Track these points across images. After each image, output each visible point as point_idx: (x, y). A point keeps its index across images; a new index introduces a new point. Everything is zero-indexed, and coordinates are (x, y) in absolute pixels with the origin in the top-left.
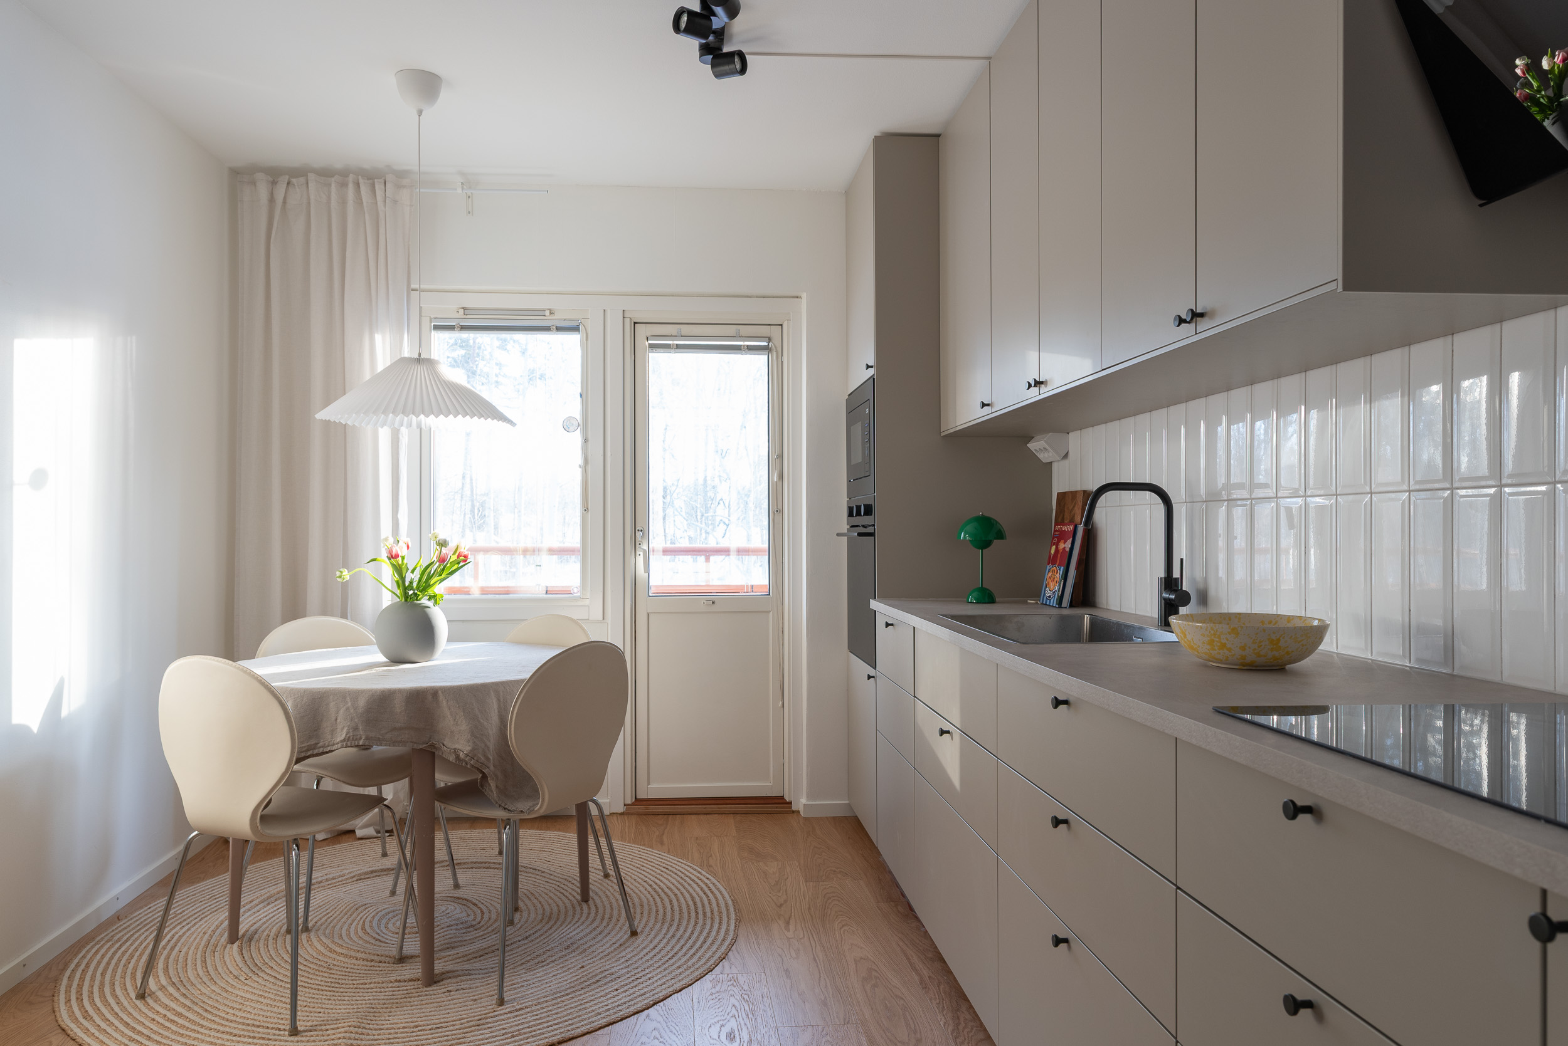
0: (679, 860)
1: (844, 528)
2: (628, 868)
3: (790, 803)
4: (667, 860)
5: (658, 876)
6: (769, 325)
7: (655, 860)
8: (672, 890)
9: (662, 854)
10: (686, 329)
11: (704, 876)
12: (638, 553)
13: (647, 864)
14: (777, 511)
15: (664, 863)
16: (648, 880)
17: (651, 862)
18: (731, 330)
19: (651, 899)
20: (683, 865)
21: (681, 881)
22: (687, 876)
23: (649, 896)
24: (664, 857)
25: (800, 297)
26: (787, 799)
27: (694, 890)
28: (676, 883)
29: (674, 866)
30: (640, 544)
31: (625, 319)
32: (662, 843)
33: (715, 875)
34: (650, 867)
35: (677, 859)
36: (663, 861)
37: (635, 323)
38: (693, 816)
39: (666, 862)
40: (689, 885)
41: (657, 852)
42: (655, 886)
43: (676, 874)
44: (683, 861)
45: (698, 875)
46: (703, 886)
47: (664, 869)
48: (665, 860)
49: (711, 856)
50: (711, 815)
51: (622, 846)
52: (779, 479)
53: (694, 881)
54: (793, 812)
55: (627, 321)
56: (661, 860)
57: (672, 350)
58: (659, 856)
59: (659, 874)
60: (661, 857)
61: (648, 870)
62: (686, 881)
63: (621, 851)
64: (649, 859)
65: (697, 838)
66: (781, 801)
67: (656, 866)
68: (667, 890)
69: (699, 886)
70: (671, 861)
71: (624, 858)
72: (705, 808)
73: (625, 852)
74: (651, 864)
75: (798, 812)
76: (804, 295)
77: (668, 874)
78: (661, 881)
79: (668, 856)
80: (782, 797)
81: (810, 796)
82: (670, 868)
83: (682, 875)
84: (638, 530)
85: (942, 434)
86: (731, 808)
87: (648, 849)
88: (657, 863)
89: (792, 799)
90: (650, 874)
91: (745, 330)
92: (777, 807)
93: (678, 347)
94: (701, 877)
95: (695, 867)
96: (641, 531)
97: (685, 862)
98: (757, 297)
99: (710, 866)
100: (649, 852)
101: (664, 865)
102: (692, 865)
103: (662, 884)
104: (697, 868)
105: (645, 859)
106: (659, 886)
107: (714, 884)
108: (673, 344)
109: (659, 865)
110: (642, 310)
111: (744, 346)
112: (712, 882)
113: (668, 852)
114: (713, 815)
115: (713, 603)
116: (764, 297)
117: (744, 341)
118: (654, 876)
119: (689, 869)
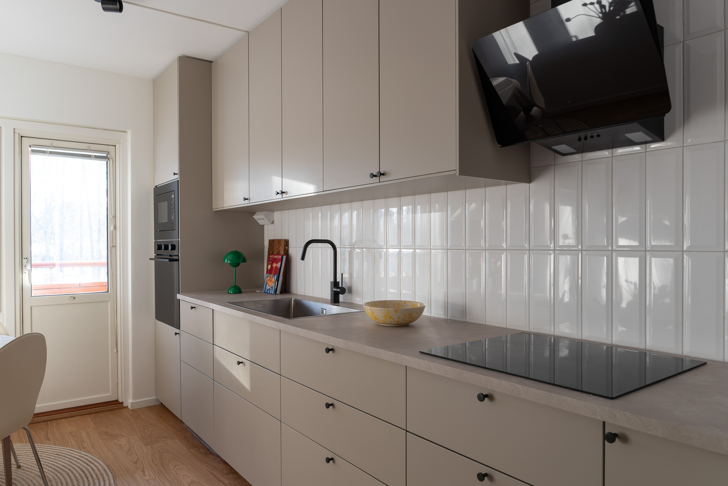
0: (64, 448)
1: (153, 255)
2: (32, 459)
3: (122, 403)
4: (56, 449)
5: (54, 460)
6: (108, 145)
7: (48, 450)
8: (66, 467)
9: (52, 446)
10: (56, 143)
11: (84, 455)
12: (24, 271)
13: (44, 454)
14: (113, 246)
15: (55, 452)
16: (48, 464)
17: (46, 452)
18: (85, 146)
19: (55, 476)
20: (68, 451)
21: (70, 460)
22: (73, 457)
23: (52, 474)
24: (53, 448)
25: (127, 132)
26: (120, 401)
27: (80, 464)
28: (67, 462)
29: (62, 452)
30: (25, 266)
31: (15, 134)
32: (49, 440)
33: (90, 453)
34: (47, 456)
35: (63, 448)
36: (54, 450)
37: (22, 137)
38: (63, 420)
39: (55, 451)
40: (76, 462)
41: (47, 446)
42: (54, 467)
43: (65, 457)
44: (67, 448)
45: (80, 455)
46: (85, 460)
47: (56, 456)
48: (55, 449)
49: (83, 441)
50: (75, 418)
51: (22, 446)
52: (114, 229)
53: (78, 459)
54: (124, 407)
55: (17, 135)
56: (52, 450)
57: (47, 155)
58: (50, 448)
59: (54, 459)
60: (52, 448)
61: (46, 458)
62: (73, 460)
63: (23, 449)
64: (44, 451)
65: (70, 433)
66: (116, 403)
67: (50, 454)
68: (62, 468)
69: (83, 461)
70: (59, 449)
71: (26, 453)
72: (71, 414)
73: (26, 450)
74: (46, 454)
75: (127, 407)
76: (129, 132)
77: (60, 458)
78: (57, 463)
79: (55, 447)
80: (117, 401)
81: (134, 397)
82: (60, 454)
83: (69, 457)
84: (24, 258)
85: (213, 210)
86: (87, 411)
87: (41, 445)
88: (50, 452)
89: (123, 401)
90: (48, 460)
91: (93, 147)
92: (114, 407)
93: (51, 153)
94: (82, 455)
95: (76, 450)
96: (26, 258)
97: (68, 449)
98: (101, 129)
99: (85, 448)
100: (42, 447)
101: (56, 453)
102: (73, 449)
103: (58, 465)
104: (77, 451)
105: (41, 452)
106: (57, 466)
107: (91, 458)
108: (48, 151)
109: (52, 453)
110: (25, 129)
111: (93, 155)
112: (90, 457)
113: (55, 445)
114: (76, 417)
115: (74, 298)
116: (105, 130)
117: (93, 153)
118: (51, 461)
119: (72, 452)
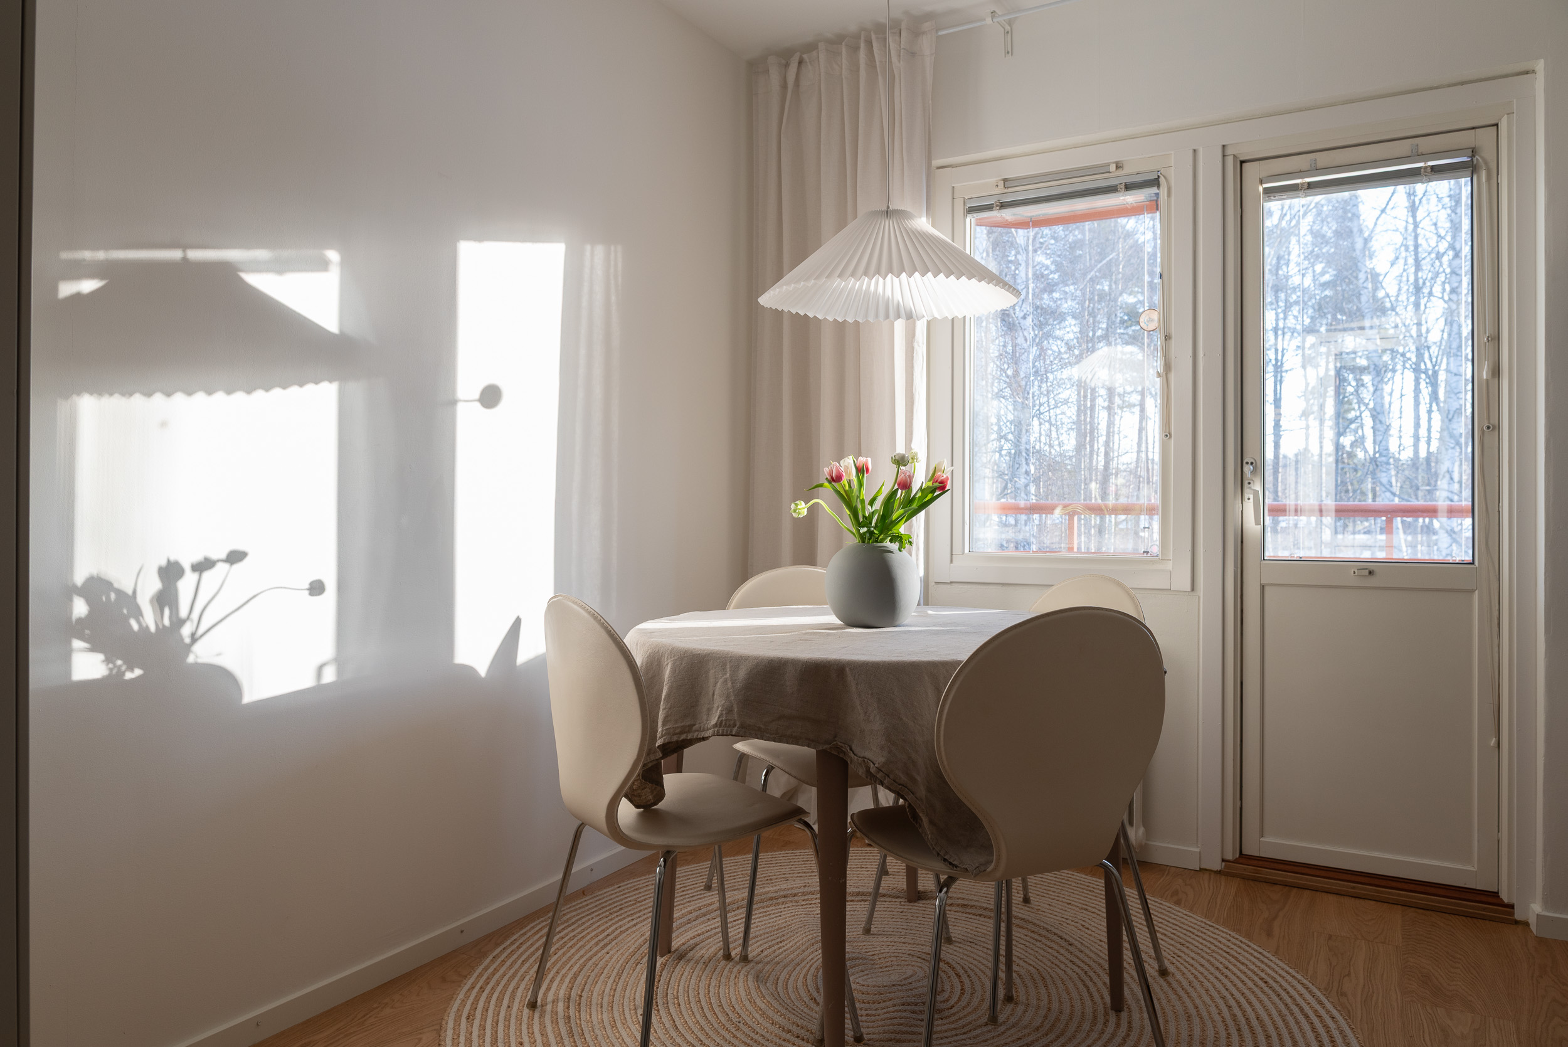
0: (1291, 971)
2: (1203, 966)
3: (1512, 906)
4: (1269, 966)
5: (1247, 992)
6: (1473, 128)
7: (1250, 961)
8: (1263, 1026)
9: (1265, 953)
10: (1323, 159)
11: (1328, 1012)
12: (1246, 496)
13: (1235, 965)
14: (1488, 428)
15: (1263, 971)
16: (1228, 996)
17: (1243, 964)
18: (1404, 147)
19: (1223, 1034)
20: (1295, 983)
21: (1285, 1011)
22: (1297, 1005)
23: (1221, 1028)
24: (1266, 961)
25: (1533, 72)
26: (1505, 897)
27: (1304, 1035)
28: (1274, 1013)
29: (1279, 979)
30: (1249, 483)
31: (1226, 157)
32: (1269, 934)
33: (1348, 1015)
34: (1238, 973)
35: (1288, 969)
36: (1263, 966)
37: (1242, 162)
38: (1331, 897)
39: (1266, 968)
40: (1297, 1023)
41: (1256, 948)
42: (1237, 1010)
43: (1279, 995)
44: (1296, 975)
45: (1318, 1007)
46: (1321, 1030)
47: (1260, 983)
48: (1266, 965)
49: (1349, 975)
50: (1362, 901)
51: (1203, 925)
52: (1493, 375)
53: (1307, 1016)
54: (1517, 922)
55: (1230, 161)
56: (1259, 964)
57: (1301, 193)
58: (1259, 956)
59: (1250, 989)
60: (1262, 958)
61: (1233, 978)
62: (1292, 1014)
63: (1199, 934)
64: (1240, 958)
65: (1330, 937)
66: (1491, 900)
67: (1249, 972)
68: (1255, 1023)
69: (1314, 1029)
70: (1277, 969)
71: (1201, 946)
72: (1353, 888)
73: (1204, 937)
74: (1242, 967)
75: (1526, 924)
76: (1540, 66)
77: (1264, 993)
78: (1250, 1003)
79: (1273, 958)
80: (1496, 894)
81: (1547, 902)
82: (1271, 982)
83: (1289, 1001)
84: (1247, 463)
86: (1399, 895)
87: (1244, 940)
88: (1252, 967)
89: (1514, 901)
90: (1235, 985)
91: (1425, 144)
92: (1484, 909)
93: (1310, 186)
94: (1322, 1012)
95: (1315, 990)
96: (1252, 463)
97: (1299, 977)
98: (1450, 86)
99: (1344, 994)
100: (1244, 946)
101: (1263, 975)
102: (1310, 985)
103: (1249, 1010)
104: (1318, 993)
105: (1233, 956)
106: (1244, 1012)
107: (1342, 1032)
108: (1302, 184)
109: (1254, 973)
110: (1247, 144)
111: (1426, 168)
112: (1338, 1028)
113: (1276, 953)
114: (1368, 902)
115: (1370, 573)
116: (1462, 83)
117: (1425, 161)
118: (1240, 991)
119: (1303, 991)
